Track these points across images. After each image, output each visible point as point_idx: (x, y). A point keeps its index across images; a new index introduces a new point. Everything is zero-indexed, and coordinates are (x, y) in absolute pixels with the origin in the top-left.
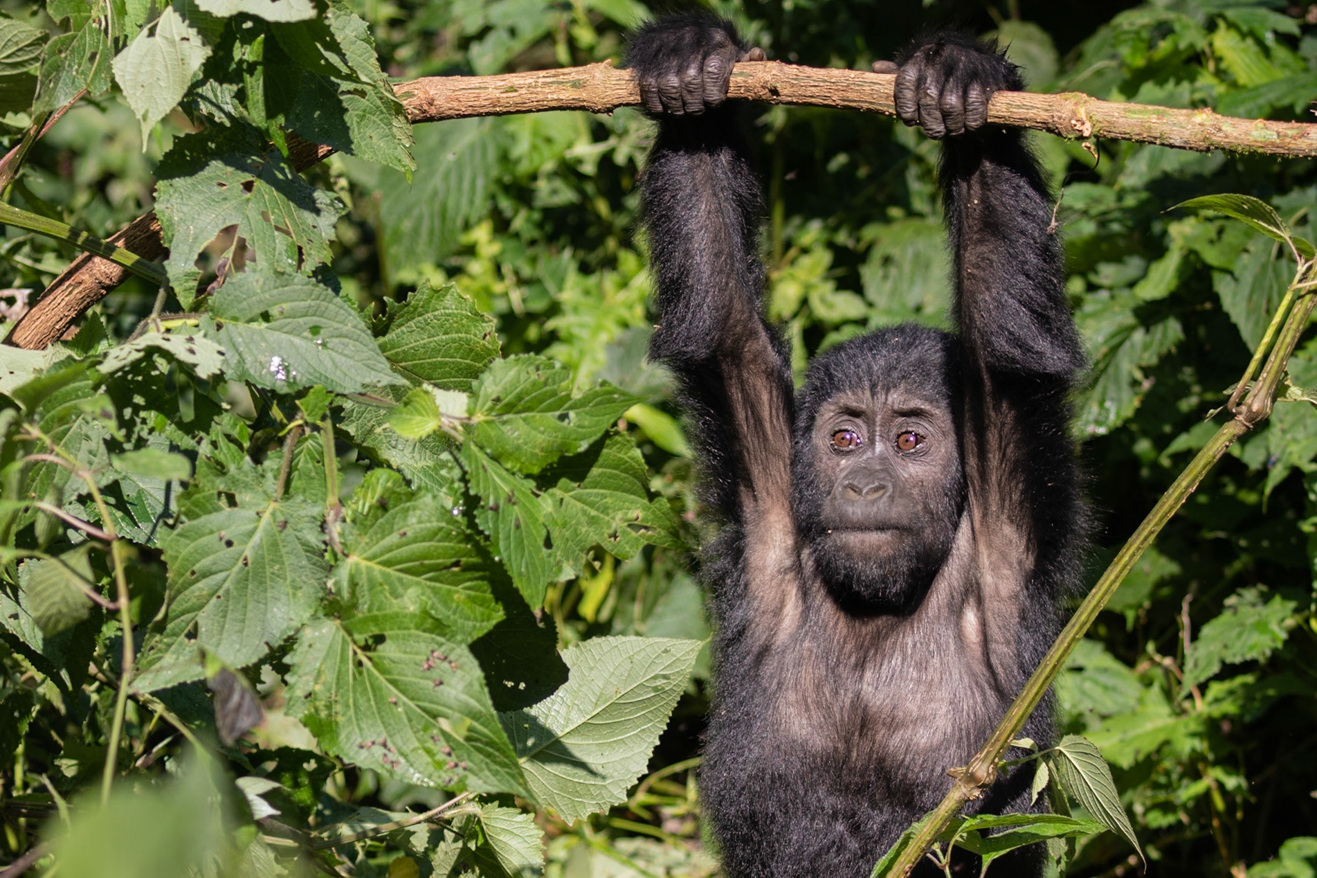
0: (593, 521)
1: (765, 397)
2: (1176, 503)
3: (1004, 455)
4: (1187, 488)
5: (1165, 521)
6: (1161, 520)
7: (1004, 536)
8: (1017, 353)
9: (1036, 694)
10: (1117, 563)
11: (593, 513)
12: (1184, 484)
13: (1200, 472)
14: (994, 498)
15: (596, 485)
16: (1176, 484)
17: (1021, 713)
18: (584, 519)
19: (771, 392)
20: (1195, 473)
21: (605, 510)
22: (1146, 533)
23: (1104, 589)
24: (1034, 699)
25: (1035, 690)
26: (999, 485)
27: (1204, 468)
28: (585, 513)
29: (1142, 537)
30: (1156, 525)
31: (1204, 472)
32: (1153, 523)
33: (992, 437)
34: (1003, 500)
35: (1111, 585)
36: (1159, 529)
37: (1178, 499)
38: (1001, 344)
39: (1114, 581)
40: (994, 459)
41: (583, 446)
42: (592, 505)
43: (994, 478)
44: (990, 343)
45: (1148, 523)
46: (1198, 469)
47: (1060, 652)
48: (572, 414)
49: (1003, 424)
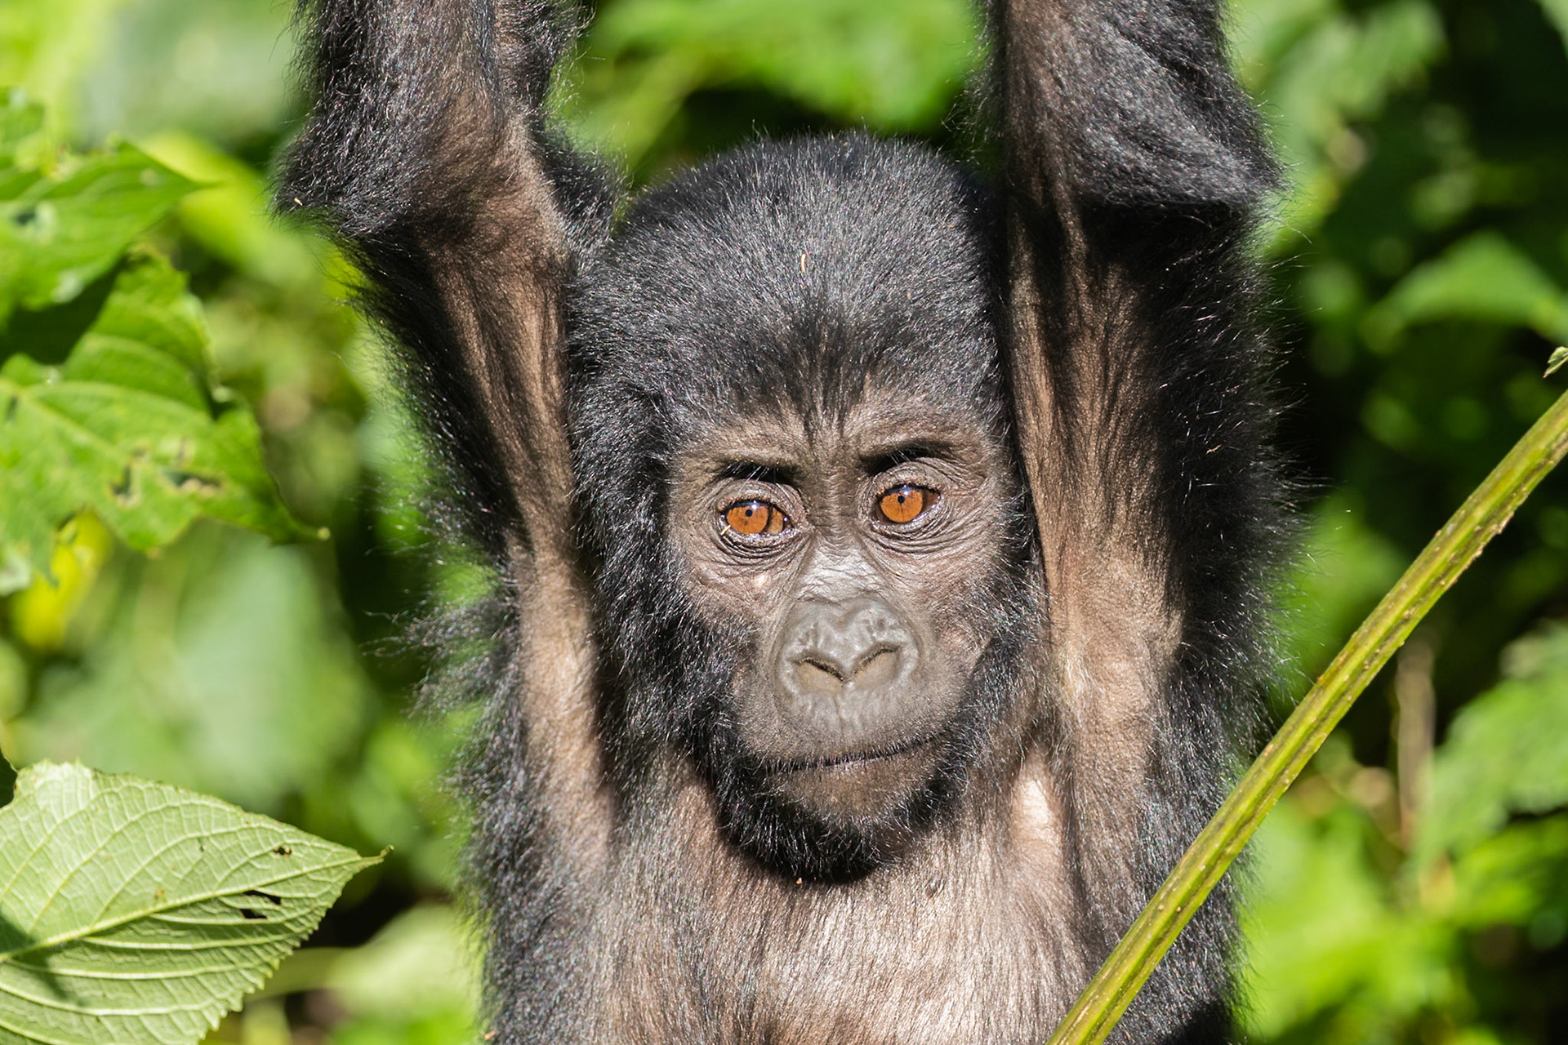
0: (79, 457)
1: (532, 325)
2: (1461, 555)
3: (1114, 398)
4: (1486, 523)
5: (1435, 596)
6: (1425, 593)
7: (1114, 585)
8: (1145, 161)
9: (1132, 977)
10: (1324, 688)
11: (82, 437)
12: (1480, 513)
13: (1517, 489)
14: (1092, 500)
15: (91, 374)
16: (1461, 512)
17: (1095, 1017)
18: (59, 452)
19: (545, 314)
20: (1505, 487)
21: (108, 433)
22: (1389, 621)
23: (1291, 744)
24: (1125, 988)
25: (1128, 968)
26: (1103, 468)
27: (1526, 479)
28: (61, 437)
29: (1381, 631)
30: (1415, 603)
31: (1527, 490)
32: (1406, 600)
33: (1086, 360)
34: (1111, 502)
35: (1308, 736)
36: (1420, 613)
37: (1467, 546)
38: (1105, 140)
39: (1315, 729)
40: (1090, 411)
41: (67, 286)
42: (80, 420)
43: (1092, 455)
44: (1080, 141)
45: (1396, 600)
46: (1513, 480)
47: (1188, 885)
48: (47, 213)
49: (1109, 329)
